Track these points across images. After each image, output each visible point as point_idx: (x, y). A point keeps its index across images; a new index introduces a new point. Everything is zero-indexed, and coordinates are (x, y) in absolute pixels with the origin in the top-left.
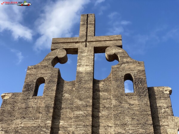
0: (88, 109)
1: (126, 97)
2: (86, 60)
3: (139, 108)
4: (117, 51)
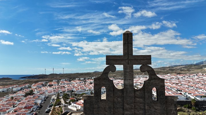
0: (132, 111)
1: (153, 104)
2: (129, 75)
3: (160, 112)
4: (148, 69)
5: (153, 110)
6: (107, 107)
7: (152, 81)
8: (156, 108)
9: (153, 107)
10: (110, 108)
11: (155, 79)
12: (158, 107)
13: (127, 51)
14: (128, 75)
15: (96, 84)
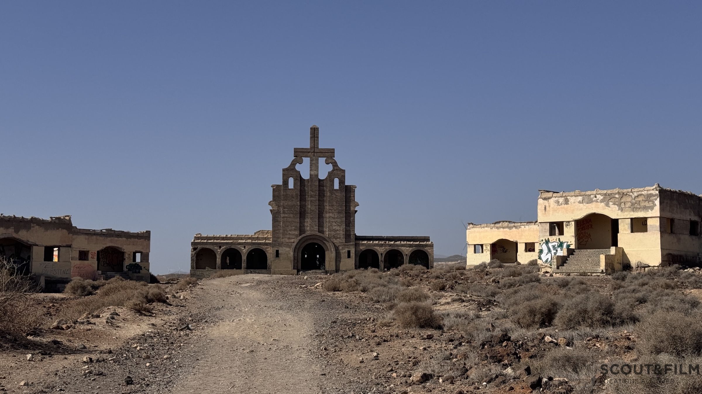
1: (335, 192)
3: (340, 198)
4: (332, 162)
5: (335, 196)
6: (294, 194)
7: (334, 172)
8: (337, 194)
9: (334, 194)
10: (297, 195)
11: (337, 170)
12: (338, 194)
13: (313, 145)
14: (314, 166)
15: (285, 174)
